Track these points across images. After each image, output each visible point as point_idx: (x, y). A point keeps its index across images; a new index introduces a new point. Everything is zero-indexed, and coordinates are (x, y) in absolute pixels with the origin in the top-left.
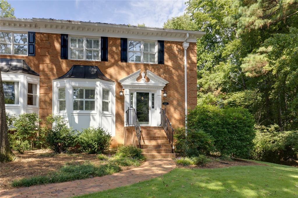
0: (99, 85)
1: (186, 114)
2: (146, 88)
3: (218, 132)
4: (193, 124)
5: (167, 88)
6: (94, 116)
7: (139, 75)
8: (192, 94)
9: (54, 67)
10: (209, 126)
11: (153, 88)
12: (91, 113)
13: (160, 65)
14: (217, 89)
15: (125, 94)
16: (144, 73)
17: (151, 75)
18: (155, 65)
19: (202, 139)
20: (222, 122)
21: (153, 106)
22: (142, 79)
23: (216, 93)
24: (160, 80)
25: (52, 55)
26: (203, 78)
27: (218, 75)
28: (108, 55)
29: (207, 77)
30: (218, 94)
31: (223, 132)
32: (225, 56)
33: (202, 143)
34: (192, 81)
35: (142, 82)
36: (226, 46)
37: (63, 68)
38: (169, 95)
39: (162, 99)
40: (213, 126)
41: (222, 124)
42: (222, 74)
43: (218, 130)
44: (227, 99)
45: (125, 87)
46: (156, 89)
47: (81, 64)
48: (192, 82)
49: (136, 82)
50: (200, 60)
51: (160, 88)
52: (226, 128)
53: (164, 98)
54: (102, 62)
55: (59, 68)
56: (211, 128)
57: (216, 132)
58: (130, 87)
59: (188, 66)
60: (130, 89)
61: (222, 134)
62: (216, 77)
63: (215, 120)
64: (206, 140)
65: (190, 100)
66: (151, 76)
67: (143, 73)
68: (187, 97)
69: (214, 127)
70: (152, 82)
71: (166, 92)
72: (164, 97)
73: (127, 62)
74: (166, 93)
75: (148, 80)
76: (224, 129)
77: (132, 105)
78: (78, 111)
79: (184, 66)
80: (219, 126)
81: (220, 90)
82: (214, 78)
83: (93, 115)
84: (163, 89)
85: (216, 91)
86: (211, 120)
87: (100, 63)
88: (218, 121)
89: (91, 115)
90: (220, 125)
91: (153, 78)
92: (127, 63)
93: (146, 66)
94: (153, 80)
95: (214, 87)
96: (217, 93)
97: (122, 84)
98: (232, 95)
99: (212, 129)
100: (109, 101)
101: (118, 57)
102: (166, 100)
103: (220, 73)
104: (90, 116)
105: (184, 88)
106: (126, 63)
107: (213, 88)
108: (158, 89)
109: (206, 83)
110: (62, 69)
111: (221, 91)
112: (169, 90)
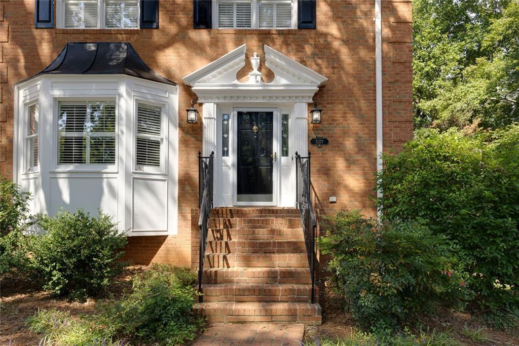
0: (124, 94)
1: (380, 168)
2: (264, 97)
3: (480, 228)
4: (394, 200)
5: (325, 96)
6: (111, 180)
7: (243, 64)
8: (399, 113)
9: (20, 51)
10: (447, 206)
11: (283, 97)
12: (104, 171)
13: (305, 32)
14: (471, 122)
15: (206, 118)
16: (257, 56)
17: (278, 60)
18: (290, 32)
19: (419, 261)
20: (493, 193)
21: (285, 149)
22: (252, 73)
23: (469, 129)
24: (305, 75)
25: (13, 20)
26: (439, 97)
27: (472, 86)
28: (158, 11)
29: (448, 95)
30: (473, 132)
31: (498, 227)
32: (489, 46)
33: (416, 277)
34: (397, 74)
35: (252, 81)
36: (492, 23)
37: (41, 53)
38: (329, 117)
39: (309, 130)
40: (460, 209)
41: (497, 199)
42: (483, 84)
43: (479, 220)
44: (496, 141)
45: (205, 98)
46: (291, 100)
47: (88, 38)
48: (398, 77)
49: (236, 82)
50: (433, 60)
51: (303, 97)
52: (511, 216)
53: (316, 126)
54: (144, 31)
55: (32, 54)
56: (457, 214)
57: (473, 227)
58: (218, 98)
59: (387, 32)
60: (218, 105)
61: (495, 236)
62: (468, 91)
63: (468, 186)
64: (431, 263)
65: (391, 130)
66: (277, 65)
67: (255, 57)
68: (383, 120)
69: (464, 211)
70: (281, 82)
71: (319, 107)
72: (314, 122)
73: (211, 28)
74: (320, 111)
75: (270, 75)
76: (501, 217)
77: (226, 149)
78: (71, 167)
79: (374, 32)
80: (482, 208)
81: (477, 123)
82: (463, 94)
83: (110, 175)
84: (311, 101)
85: (467, 126)
86: (454, 188)
87: (138, 33)
88: (481, 191)
89: (105, 176)
90: (489, 202)
91: (282, 69)
92: (212, 31)
93: (265, 37)
94: (282, 76)
95: (464, 118)
96: (470, 131)
97: (196, 87)
98: (507, 131)
99: (459, 217)
100: (161, 137)
101: (186, 14)
102: (321, 130)
103: (478, 83)
104: (103, 178)
105: (375, 96)
106: (209, 31)
107: (462, 119)
108: (297, 100)
109: (446, 108)
110: (38, 55)
111: (480, 125)
112: (328, 103)
